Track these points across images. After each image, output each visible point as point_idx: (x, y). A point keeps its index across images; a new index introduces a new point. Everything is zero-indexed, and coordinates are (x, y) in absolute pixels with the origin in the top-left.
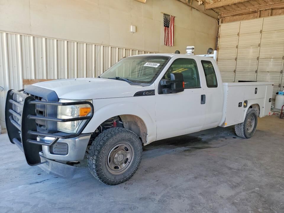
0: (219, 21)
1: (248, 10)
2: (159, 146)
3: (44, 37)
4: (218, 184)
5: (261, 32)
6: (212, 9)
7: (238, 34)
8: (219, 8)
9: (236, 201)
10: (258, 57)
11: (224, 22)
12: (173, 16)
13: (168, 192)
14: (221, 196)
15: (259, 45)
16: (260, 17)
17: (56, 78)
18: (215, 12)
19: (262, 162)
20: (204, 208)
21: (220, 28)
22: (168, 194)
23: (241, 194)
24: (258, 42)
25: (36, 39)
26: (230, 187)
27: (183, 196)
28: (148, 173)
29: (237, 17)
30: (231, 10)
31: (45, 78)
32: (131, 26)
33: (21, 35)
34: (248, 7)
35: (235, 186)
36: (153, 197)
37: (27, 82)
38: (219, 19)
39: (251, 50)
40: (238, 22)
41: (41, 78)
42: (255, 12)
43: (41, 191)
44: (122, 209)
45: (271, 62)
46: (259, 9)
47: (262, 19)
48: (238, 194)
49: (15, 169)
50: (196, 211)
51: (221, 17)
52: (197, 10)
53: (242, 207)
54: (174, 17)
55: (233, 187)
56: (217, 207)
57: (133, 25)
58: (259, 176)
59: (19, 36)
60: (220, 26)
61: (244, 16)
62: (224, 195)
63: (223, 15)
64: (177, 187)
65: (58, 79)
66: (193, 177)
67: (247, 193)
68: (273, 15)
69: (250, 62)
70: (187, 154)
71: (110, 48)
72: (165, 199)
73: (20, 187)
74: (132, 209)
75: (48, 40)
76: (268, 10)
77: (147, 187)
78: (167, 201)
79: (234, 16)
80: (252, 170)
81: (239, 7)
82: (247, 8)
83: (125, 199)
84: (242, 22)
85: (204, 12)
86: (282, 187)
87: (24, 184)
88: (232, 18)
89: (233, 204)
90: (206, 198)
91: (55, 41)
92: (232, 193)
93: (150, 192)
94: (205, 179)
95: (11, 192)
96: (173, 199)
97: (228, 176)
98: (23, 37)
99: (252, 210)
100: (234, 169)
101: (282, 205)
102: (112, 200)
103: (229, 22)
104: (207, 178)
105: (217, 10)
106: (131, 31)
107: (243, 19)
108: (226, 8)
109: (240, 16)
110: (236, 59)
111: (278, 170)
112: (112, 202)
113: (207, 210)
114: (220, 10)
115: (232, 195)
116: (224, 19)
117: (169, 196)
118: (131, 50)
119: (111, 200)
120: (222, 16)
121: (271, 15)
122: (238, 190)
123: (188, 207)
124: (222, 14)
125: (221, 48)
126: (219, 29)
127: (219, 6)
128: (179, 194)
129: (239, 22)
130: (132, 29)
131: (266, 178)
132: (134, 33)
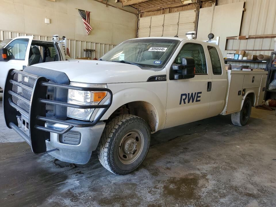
0: (138, 16)
6: (130, 5)
18: (134, 8)
32: (45, 19)
40: (150, 17)
46: (162, 7)
52: (113, 7)
54: (89, 12)
60: (139, 20)
71: (25, 35)
82: (156, 6)
85: (122, 8)
130: (47, 21)
132: (48, 24)
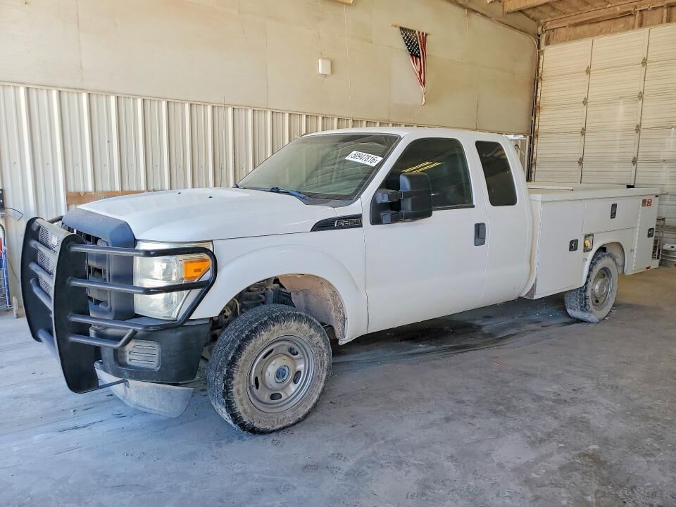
0: (539, 40)
1: (612, 9)
2: (374, 344)
3: (113, 93)
4: (498, 436)
5: (644, 62)
6: (520, 11)
7: (588, 71)
8: (540, 8)
9: (534, 475)
10: (637, 126)
11: (552, 42)
12: (423, 34)
13: (374, 453)
14: (502, 464)
15: (641, 96)
16: (641, 25)
17: (143, 188)
18: (529, 19)
19: (621, 382)
20: (453, 490)
21: (542, 57)
22: (373, 458)
23: (551, 459)
24: (638, 87)
25: (94, 98)
26: (528, 442)
27: (407, 464)
28: (335, 408)
29: (585, 27)
30: (569, 10)
31: (118, 188)
32: (320, 60)
33: (60, 92)
34: (611, 4)
35: (541, 441)
36: (336, 463)
37: (75, 198)
38: (539, 36)
39: (621, 109)
40: (588, 41)
41: (109, 189)
42: (628, 14)
43: (80, 447)
44: (258, 491)
45: (672, 136)
46: (638, 6)
47: (646, 30)
48: (543, 458)
49: (33, 397)
50: (431, 498)
51: (544, 30)
52: (483, 15)
53: (547, 490)
54: (426, 35)
55: (535, 443)
56: (484, 490)
57: (323, 59)
58: (606, 417)
59: (54, 94)
60: (542, 52)
61: (601, 24)
62: (507, 462)
63: (550, 25)
64: (397, 440)
65: (148, 190)
66: (443, 417)
67: (566, 457)
68: (673, 19)
69: (618, 139)
70: (438, 362)
71: (269, 114)
72: (364, 468)
73: (37, 437)
74: (282, 492)
75: (122, 101)
76: (660, 9)
77: (327, 441)
78: (367, 474)
79: (576, 25)
80: (591, 402)
81: (588, 4)
82: (609, 5)
83: (268, 468)
84: (597, 40)
85: (502, 20)
86: (659, 444)
87: (47, 432)
88: (572, 31)
89: (528, 482)
90: (464, 467)
91: (139, 102)
92: (531, 455)
93: (331, 452)
94: (469, 423)
95: (15, 449)
96: (382, 470)
97: (528, 416)
98: (65, 96)
99: (569, 499)
100: (547, 400)
101: (648, 487)
102: (239, 471)
103: (565, 41)
104: (474, 421)
105: (534, 14)
106: (320, 71)
107: (600, 33)
108: (557, 7)
109: (593, 26)
110: (583, 132)
111: (658, 402)
112: (237, 474)
113: (458, 497)
114: (541, 11)
115: (528, 462)
116: (552, 33)
117: (373, 462)
118: (320, 118)
119: (236, 470)
120: (548, 28)
121: (669, 21)
122: (544, 449)
123: (415, 489)
124: (548, 23)
125: (546, 106)
126: (539, 59)
127: (538, 4)
128: (400, 457)
129: (591, 40)
130: (322, 67)
131: (622, 422)
132: (326, 76)
